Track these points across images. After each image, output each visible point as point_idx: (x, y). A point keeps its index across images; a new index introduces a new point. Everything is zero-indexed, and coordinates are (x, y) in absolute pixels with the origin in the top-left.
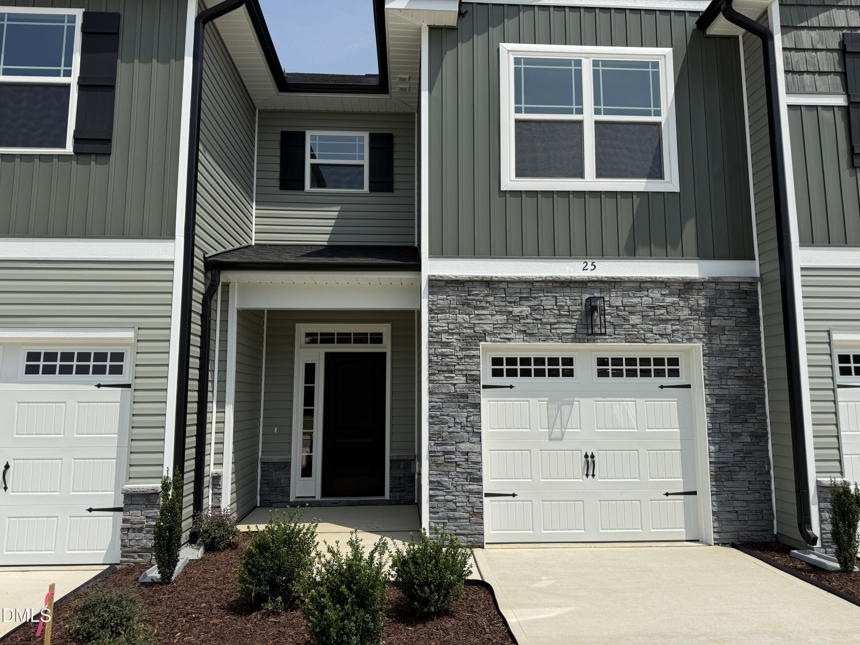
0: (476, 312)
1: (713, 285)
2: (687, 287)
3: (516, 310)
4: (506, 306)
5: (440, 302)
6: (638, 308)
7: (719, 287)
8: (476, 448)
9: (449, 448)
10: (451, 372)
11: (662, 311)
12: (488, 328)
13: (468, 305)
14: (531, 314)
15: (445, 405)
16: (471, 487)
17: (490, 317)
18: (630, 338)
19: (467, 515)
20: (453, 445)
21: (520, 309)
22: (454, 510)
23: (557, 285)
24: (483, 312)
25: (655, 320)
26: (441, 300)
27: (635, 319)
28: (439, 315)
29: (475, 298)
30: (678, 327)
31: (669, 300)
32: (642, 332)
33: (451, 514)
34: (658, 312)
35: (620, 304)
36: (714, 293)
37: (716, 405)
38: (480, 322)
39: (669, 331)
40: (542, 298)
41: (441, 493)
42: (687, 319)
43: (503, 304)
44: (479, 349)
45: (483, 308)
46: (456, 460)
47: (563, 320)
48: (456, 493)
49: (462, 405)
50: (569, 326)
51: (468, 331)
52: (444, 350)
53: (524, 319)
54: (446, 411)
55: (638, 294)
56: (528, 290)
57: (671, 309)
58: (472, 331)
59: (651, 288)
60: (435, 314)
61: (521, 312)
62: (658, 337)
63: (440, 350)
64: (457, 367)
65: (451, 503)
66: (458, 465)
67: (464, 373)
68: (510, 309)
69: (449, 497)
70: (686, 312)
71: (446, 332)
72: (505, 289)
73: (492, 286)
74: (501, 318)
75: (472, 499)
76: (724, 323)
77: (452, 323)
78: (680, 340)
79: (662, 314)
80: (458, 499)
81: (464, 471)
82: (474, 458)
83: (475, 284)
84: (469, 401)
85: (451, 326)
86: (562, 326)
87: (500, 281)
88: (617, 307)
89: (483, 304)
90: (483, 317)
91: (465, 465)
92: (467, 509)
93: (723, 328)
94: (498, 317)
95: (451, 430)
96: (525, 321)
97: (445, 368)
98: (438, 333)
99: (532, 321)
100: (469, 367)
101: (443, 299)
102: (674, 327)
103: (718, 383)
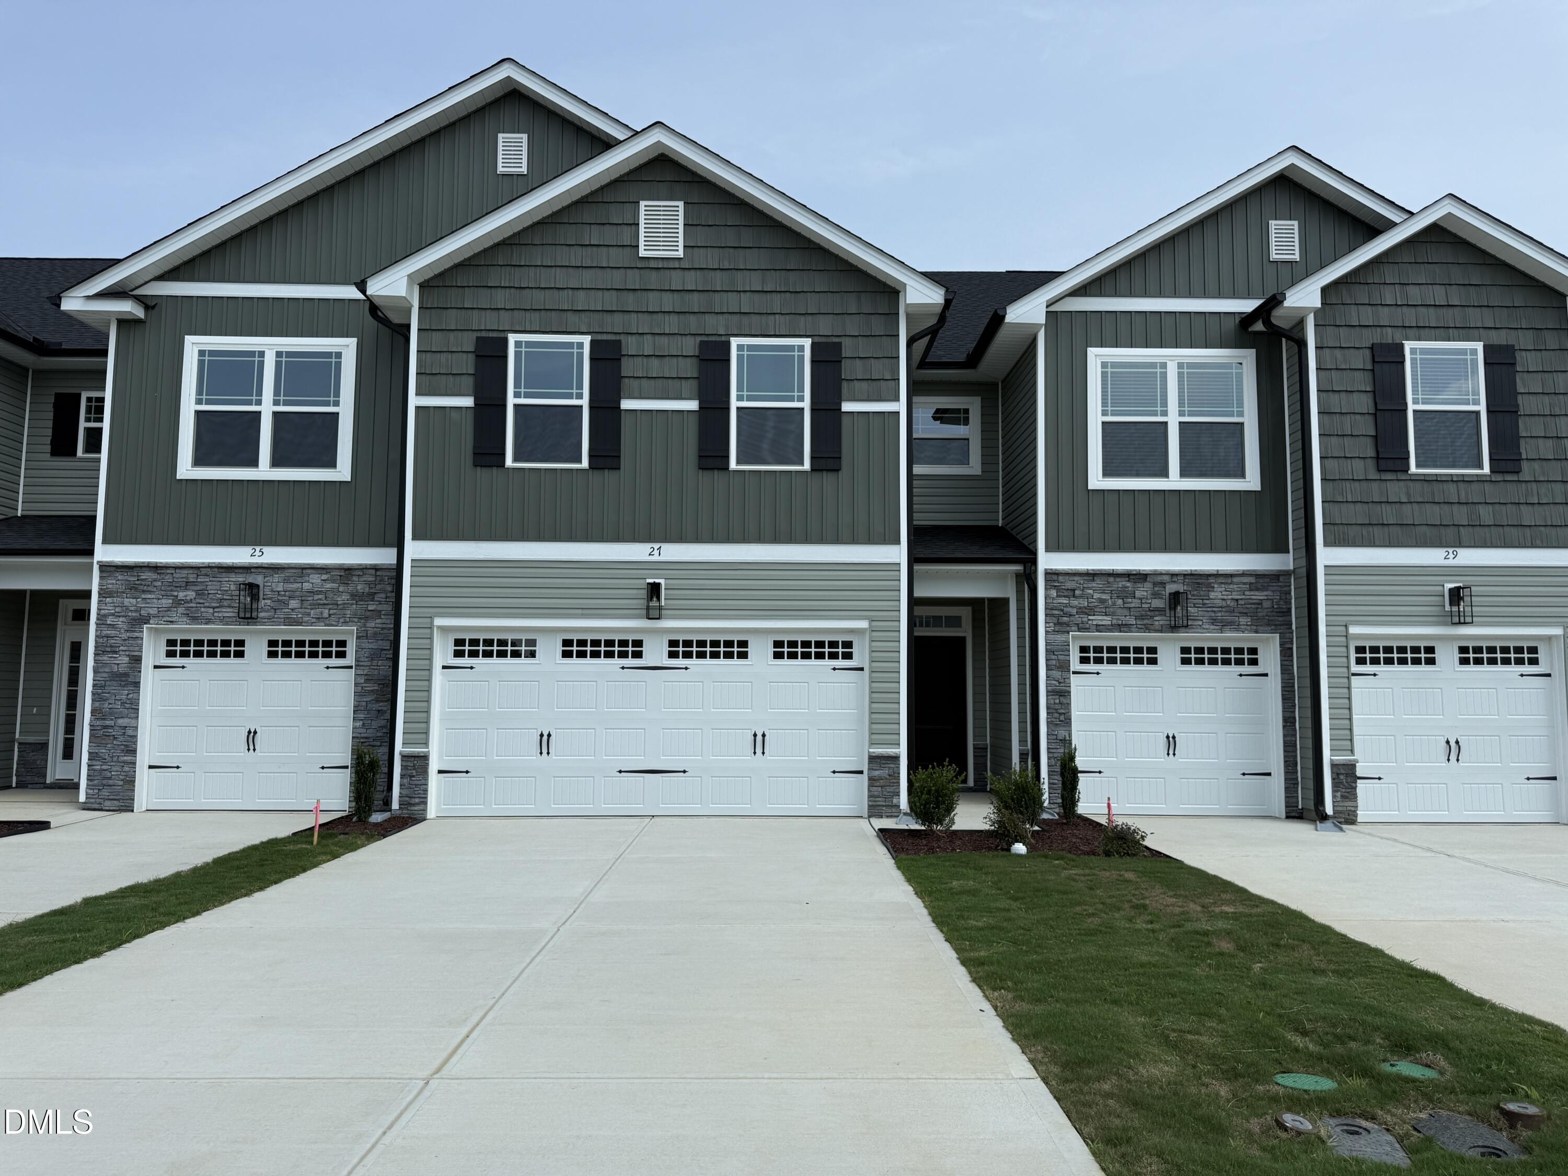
0: (143, 596)
1: (373, 572)
2: (347, 572)
3: (181, 595)
4: (172, 590)
5: (110, 586)
6: (298, 594)
7: (378, 573)
8: (133, 722)
9: (108, 723)
10: (116, 652)
11: (320, 596)
12: (153, 611)
13: (136, 589)
14: (195, 598)
15: (108, 683)
16: (125, 758)
17: (155, 601)
18: (289, 621)
19: (121, 783)
20: (112, 720)
21: (185, 593)
22: (110, 778)
23: (223, 570)
24: (149, 596)
25: (314, 605)
26: (111, 583)
27: (294, 604)
28: (108, 599)
29: (143, 583)
30: (335, 611)
31: (329, 585)
32: (300, 616)
33: (105, 782)
34: (316, 597)
35: (280, 589)
36: (374, 579)
37: (364, 685)
38: (147, 605)
39: (326, 614)
40: (208, 584)
41: (98, 763)
42: (344, 604)
43: (170, 589)
44: (143, 632)
45: (150, 592)
46: (114, 733)
47: (226, 603)
48: (112, 764)
49: (123, 683)
50: (231, 610)
51: (134, 614)
52: (109, 632)
53: (188, 603)
54: (108, 689)
55: (299, 580)
56: (195, 576)
57: (330, 595)
58: (138, 615)
59: (312, 573)
60: (104, 597)
61: (186, 596)
62: (314, 620)
63: (105, 632)
64: (121, 648)
65: (106, 772)
66: (115, 738)
67: (127, 653)
68: (176, 594)
69: (104, 767)
70: (345, 597)
71: (113, 615)
72: (172, 574)
73: (159, 572)
74: (167, 602)
75: (126, 769)
76: (380, 608)
77: (118, 606)
78: (335, 623)
79: (321, 600)
80: (114, 769)
81: (120, 743)
82: (130, 732)
83: (143, 569)
84: (130, 680)
85: (117, 610)
86: (224, 610)
87: (166, 567)
88: (278, 592)
89: (149, 589)
90: (149, 601)
91: (121, 738)
92: (121, 777)
93: (380, 611)
94: (164, 601)
95: (111, 706)
96: (189, 605)
97: (108, 649)
98: (105, 616)
99: (194, 605)
100: (131, 648)
101: (113, 584)
102: (332, 612)
103: (369, 663)
